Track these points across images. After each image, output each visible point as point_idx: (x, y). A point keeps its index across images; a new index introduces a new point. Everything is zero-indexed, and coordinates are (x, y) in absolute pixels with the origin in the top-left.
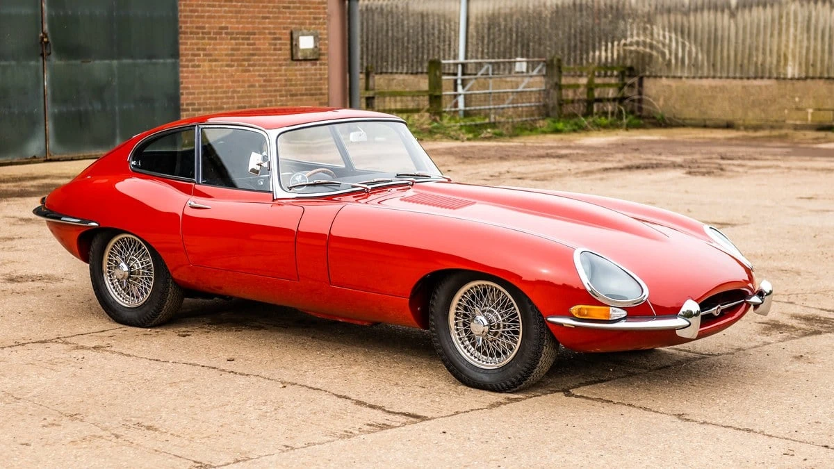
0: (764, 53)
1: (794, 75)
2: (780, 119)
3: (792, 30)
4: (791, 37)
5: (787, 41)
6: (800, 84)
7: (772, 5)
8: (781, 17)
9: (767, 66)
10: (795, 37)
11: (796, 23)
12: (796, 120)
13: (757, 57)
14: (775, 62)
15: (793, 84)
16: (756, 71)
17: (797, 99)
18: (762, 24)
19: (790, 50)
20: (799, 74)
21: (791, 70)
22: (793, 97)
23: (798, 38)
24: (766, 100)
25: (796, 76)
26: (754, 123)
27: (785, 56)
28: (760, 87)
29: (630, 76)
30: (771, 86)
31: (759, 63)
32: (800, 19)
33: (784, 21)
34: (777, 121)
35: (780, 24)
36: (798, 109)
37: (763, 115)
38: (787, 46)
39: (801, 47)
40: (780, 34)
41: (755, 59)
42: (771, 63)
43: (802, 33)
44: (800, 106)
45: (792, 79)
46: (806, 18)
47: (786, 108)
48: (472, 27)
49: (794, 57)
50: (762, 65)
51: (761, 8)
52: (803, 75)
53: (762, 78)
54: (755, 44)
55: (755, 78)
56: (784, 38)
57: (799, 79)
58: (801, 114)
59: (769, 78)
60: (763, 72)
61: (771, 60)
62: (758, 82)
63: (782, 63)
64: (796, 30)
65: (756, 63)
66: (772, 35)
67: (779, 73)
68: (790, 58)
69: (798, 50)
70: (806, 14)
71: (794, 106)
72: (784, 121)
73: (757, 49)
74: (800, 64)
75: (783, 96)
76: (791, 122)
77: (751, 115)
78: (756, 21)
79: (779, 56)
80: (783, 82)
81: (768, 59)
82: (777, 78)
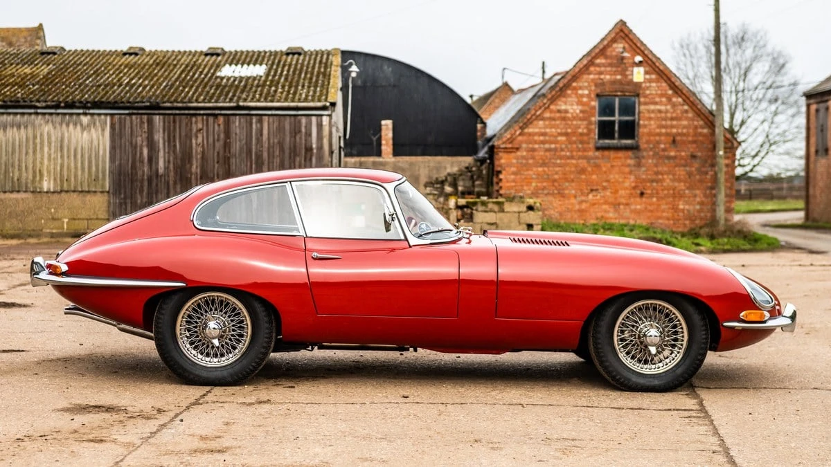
0: (20, 170)
1: (50, 189)
2: (38, 228)
3: (46, 149)
4: (46, 155)
5: (42, 159)
6: (55, 197)
7: (26, 127)
8: (35, 137)
9: (23, 180)
10: (50, 155)
11: (50, 143)
12: (52, 229)
13: (13, 173)
14: (31, 177)
15: (49, 197)
16: (13, 186)
17: (53, 210)
18: (17, 143)
19: (45, 167)
20: (54, 188)
21: (46, 185)
22: (49, 209)
23: (52, 157)
24: (23, 212)
25: (52, 190)
26: (11, 232)
27: (40, 171)
28: (17, 200)
30: (28, 198)
31: (16, 179)
32: (53, 139)
33: (38, 140)
34: (34, 230)
35: (34, 144)
36: (54, 219)
37: (20, 225)
38: (42, 163)
39: (55, 164)
40: (34, 152)
41: (11, 175)
42: (27, 178)
43: (56, 152)
44: (56, 217)
45: (47, 192)
46: (59, 139)
47: (42, 218)
49: (49, 172)
50: (18, 180)
51: (15, 129)
52: (59, 189)
53: (18, 191)
54: (11, 161)
55: (12, 192)
56: (38, 156)
57: (54, 192)
58: (57, 223)
59: (26, 192)
60: (19, 187)
61: (27, 176)
62: (14, 196)
63: (38, 178)
64: (50, 149)
65: (13, 178)
66: (27, 153)
67: (36, 188)
68: (45, 174)
69: (52, 167)
70: (60, 135)
71: (50, 217)
72: (42, 230)
73: (13, 166)
74: (55, 179)
75: (40, 208)
76: (48, 231)
77: (8, 225)
78: (11, 140)
79: (34, 172)
80: (39, 195)
81: (24, 174)
82: (33, 192)
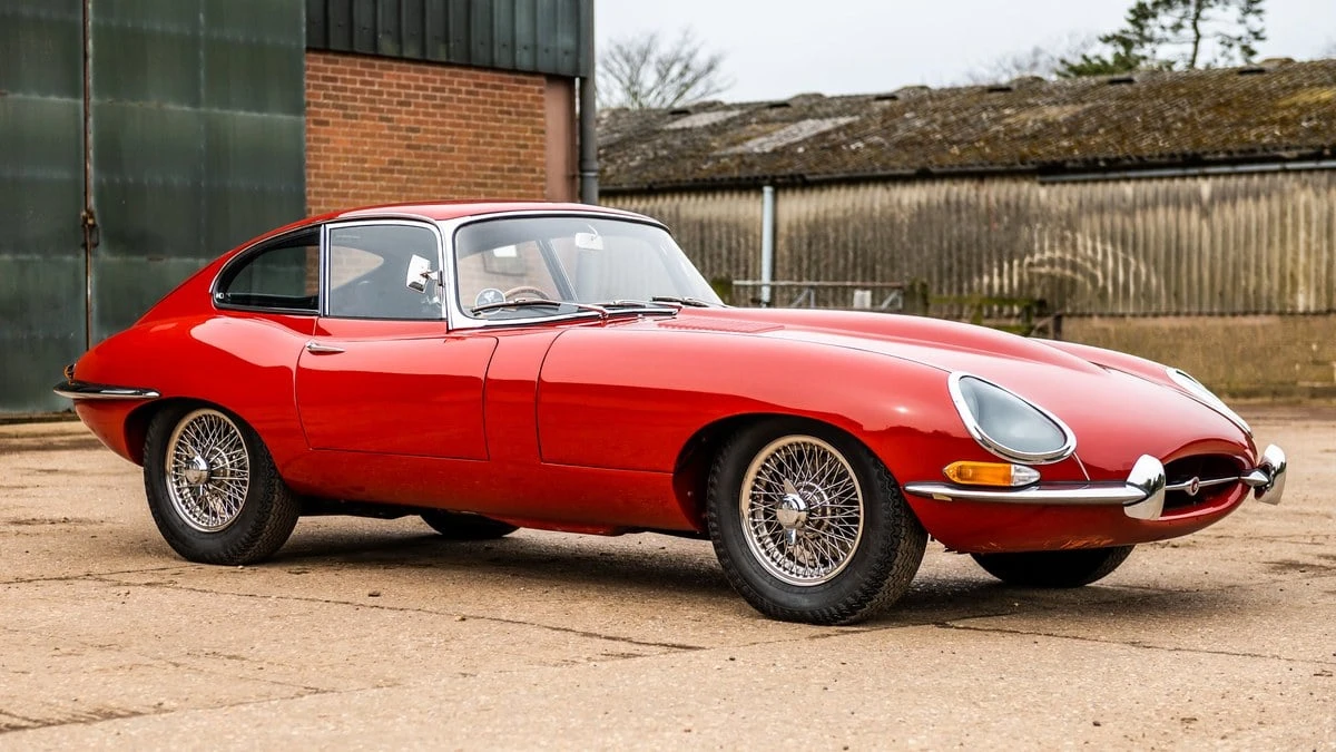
0: (1258, 274)
1: (1308, 307)
2: (1289, 379)
3: (1302, 235)
4: (1302, 246)
5: (1296, 253)
6: (1320, 320)
7: (1269, 196)
8: (1283, 214)
9: (1264, 293)
10: (1308, 245)
11: (1308, 223)
12: (1315, 381)
13: (1247, 279)
14: (1276, 287)
15: (1308, 322)
16: (1246, 304)
17: (1314, 347)
18: (1253, 226)
19: (1301, 268)
20: (1316, 306)
21: (1304, 300)
22: (1308, 344)
23: (1313, 248)
24: (1264, 349)
25: (1312, 309)
26: (1245, 386)
27: (1292, 276)
28: (1254, 328)
29: (1040, 315)
30: (1270, 326)
31: (1251, 289)
32: (1315, 215)
33: (1289, 220)
34: (1282, 383)
35: (1283, 226)
36: (1316, 363)
37: (1260, 374)
38: (1295, 261)
39: (1318, 262)
40: (1283, 241)
41: (1243, 283)
42: (1270, 289)
43: (1319, 240)
44: (1320, 359)
45: (1305, 314)
46: (1325, 215)
47: (1296, 362)
48: (781, 242)
49: (1307, 277)
50: (1255, 292)
51: (1250, 201)
52: (1324, 307)
53: (1256, 313)
54: (1243, 258)
55: (1245, 314)
56: (1290, 247)
57: (1316, 314)
58: (1321, 370)
59: (1268, 313)
60: (1256, 304)
61: (1270, 284)
62: (1250, 321)
63: (1288, 289)
64: (1309, 233)
65: (1246, 290)
66: (1270, 243)
67: (1284, 306)
68: (1301, 279)
69: (1313, 267)
70: (1326, 207)
71: (1310, 358)
72: (1295, 383)
73: (1247, 267)
74: (1318, 290)
75: (1292, 342)
76: (1307, 384)
77: (1239, 373)
78: (1243, 219)
79: (1283, 278)
80: (1290, 319)
81: (1265, 282)
82: (1281, 314)
